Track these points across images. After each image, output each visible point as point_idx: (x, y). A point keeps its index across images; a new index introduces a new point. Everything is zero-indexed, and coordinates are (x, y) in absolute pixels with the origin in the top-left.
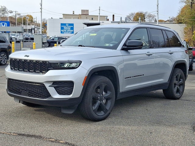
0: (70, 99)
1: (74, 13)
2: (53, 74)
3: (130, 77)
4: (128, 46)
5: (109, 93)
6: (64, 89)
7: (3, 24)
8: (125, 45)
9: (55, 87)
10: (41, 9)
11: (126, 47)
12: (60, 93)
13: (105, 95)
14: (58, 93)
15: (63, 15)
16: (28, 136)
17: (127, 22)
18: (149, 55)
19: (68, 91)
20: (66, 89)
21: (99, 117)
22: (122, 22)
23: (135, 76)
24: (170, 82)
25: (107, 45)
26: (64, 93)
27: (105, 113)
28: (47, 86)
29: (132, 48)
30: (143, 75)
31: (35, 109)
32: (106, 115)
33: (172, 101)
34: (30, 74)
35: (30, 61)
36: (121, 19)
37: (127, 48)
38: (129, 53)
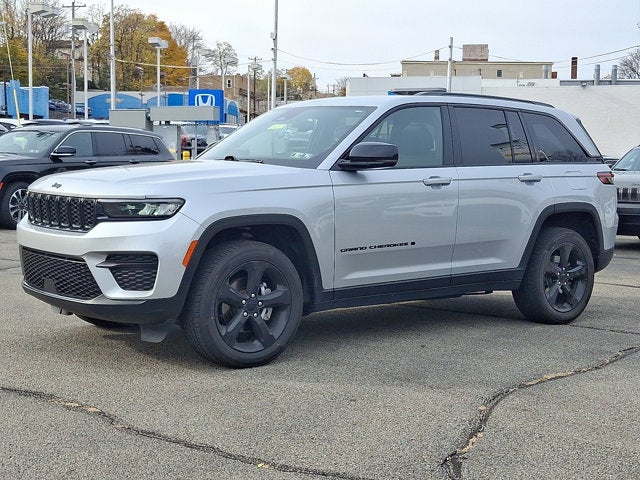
0: (149, 302)
1: (437, 58)
2: (109, 234)
3: (361, 249)
4: (353, 159)
5: (281, 290)
6: (134, 275)
7: (205, 99)
8: (345, 155)
9: (111, 269)
10: (274, 50)
11: (348, 162)
12: (124, 286)
13: (267, 295)
14: (120, 285)
15: (404, 63)
16: (27, 393)
17: (618, 83)
18: (438, 185)
19: (146, 280)
20: (139, 274)
21: (243, 356)
22: (600, 82)
23: (380, 247)
24: (527, 269)
25: (297, 155)
26: (135, 285)
27: (266, 346)
28: (92, 264)
29: (365, 163)
30: (413, 243)
31: (110, 333)
32: (269, 351)
33: (538, 328)
34: (52, 232)
35: (63, 198)
36: (598, 70)
37: (351, 165)
38: (362, 177)
